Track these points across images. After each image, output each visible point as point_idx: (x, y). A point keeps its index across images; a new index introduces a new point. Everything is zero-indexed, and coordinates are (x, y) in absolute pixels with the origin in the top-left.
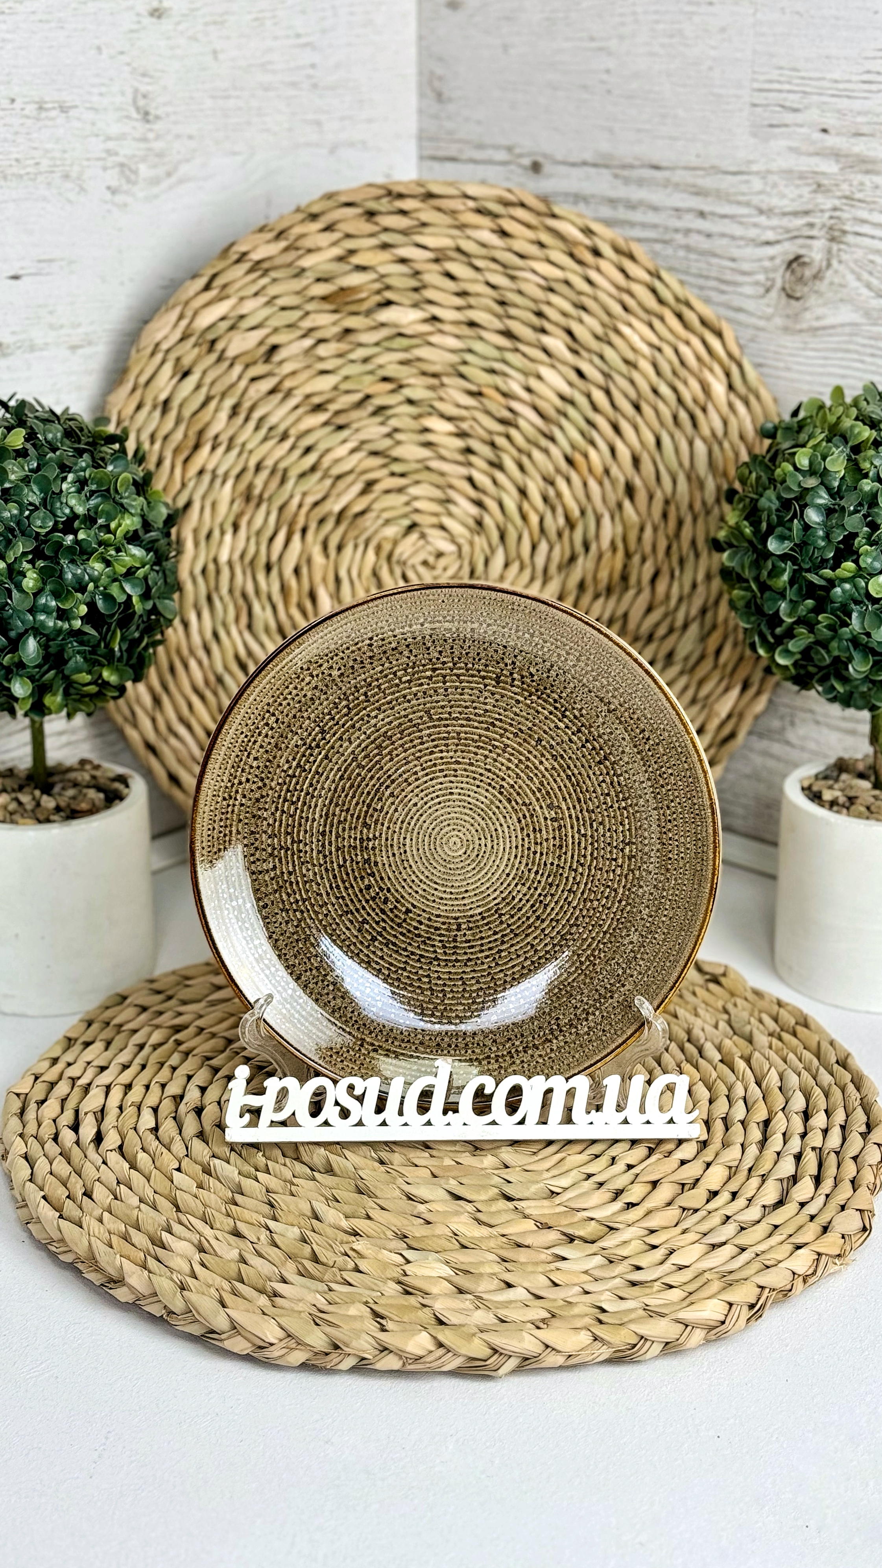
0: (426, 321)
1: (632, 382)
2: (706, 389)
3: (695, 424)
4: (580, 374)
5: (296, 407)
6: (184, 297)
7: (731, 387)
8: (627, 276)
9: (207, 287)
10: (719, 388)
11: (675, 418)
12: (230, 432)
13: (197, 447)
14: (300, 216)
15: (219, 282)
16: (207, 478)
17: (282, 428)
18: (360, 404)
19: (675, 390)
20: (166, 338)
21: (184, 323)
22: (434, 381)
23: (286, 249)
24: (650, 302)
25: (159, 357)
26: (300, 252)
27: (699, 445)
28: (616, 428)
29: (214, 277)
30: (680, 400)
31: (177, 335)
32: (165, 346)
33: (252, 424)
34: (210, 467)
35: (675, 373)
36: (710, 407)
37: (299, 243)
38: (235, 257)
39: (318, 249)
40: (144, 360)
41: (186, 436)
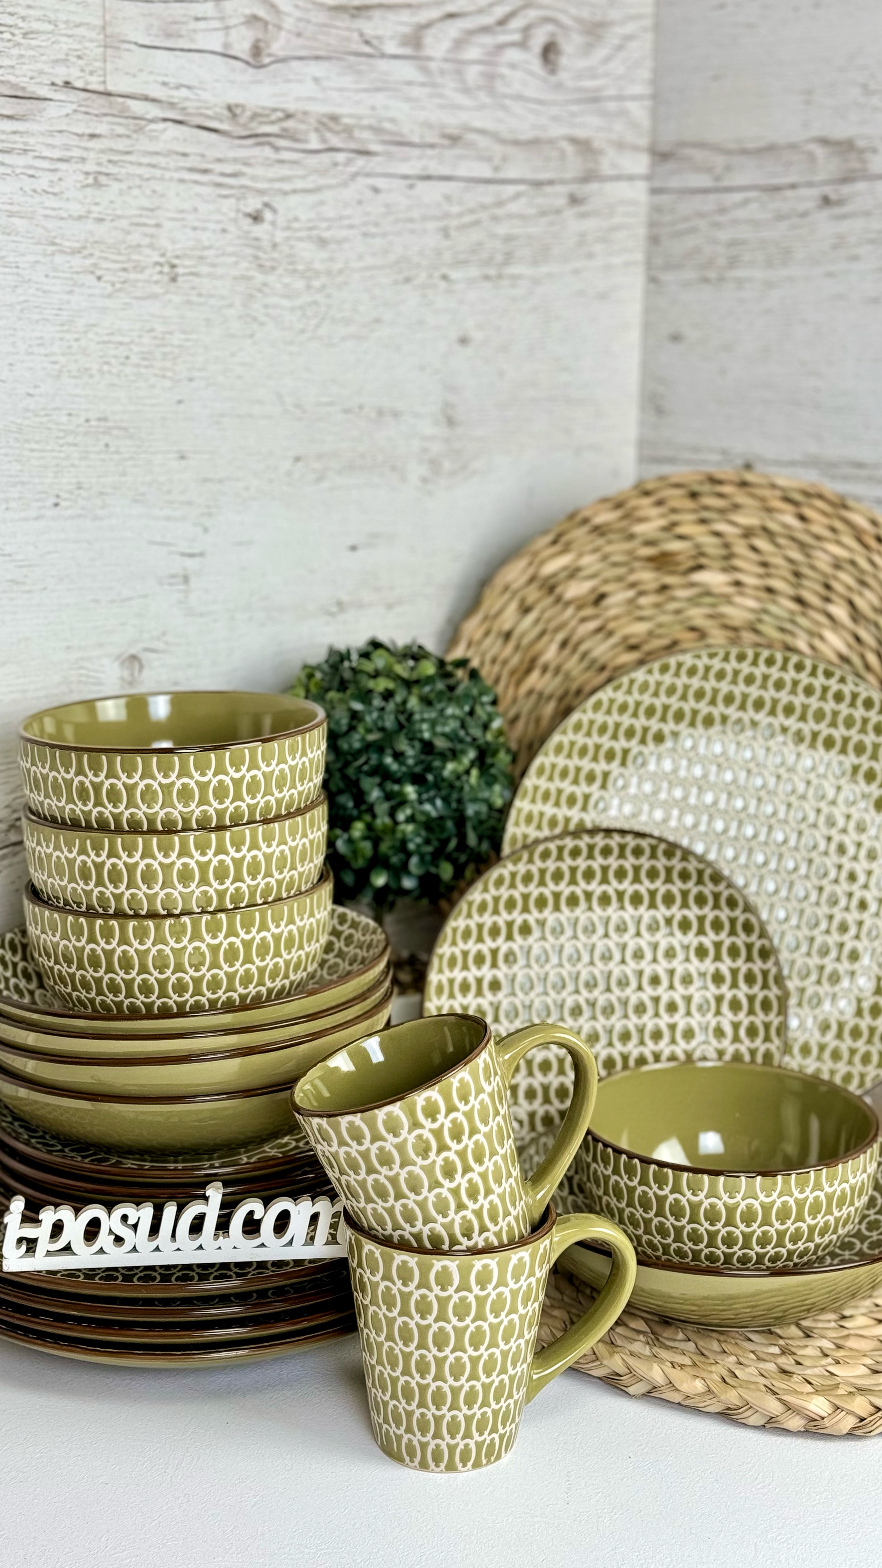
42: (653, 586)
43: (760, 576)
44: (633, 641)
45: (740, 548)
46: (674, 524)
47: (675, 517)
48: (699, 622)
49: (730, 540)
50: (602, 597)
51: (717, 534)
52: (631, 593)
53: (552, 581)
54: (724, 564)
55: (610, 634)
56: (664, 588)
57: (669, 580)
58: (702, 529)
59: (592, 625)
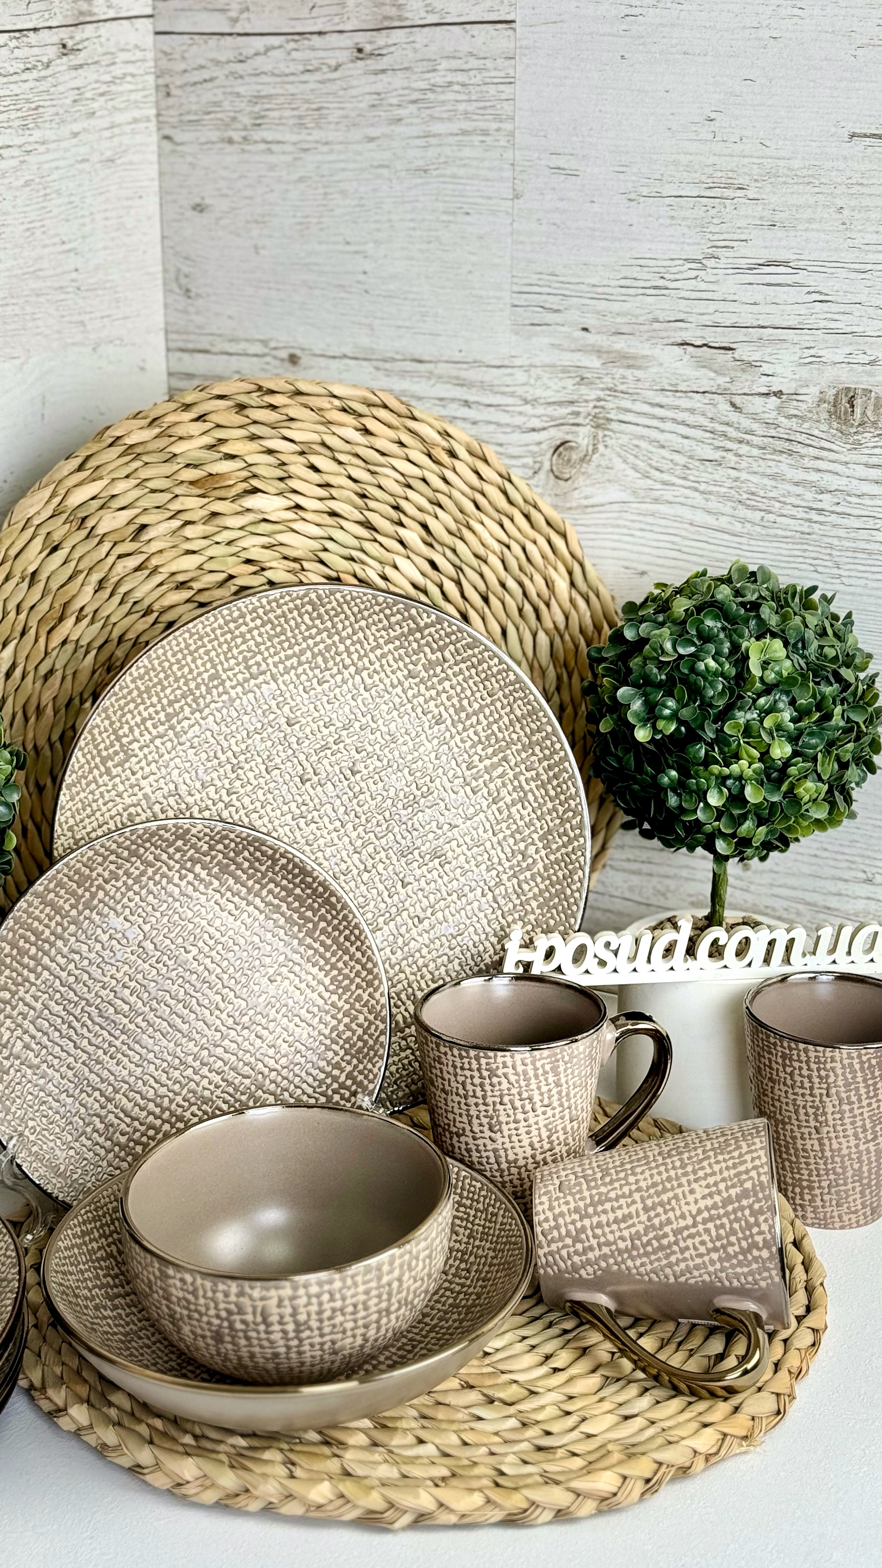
0: (289, 509)
1: (482, 575)
2: (550, 584)
3: (538, 618)
4: (433, 565)
5: (161, 584)
6: (58, 476)
7: (572, 584)
8: (480, 477)
9: (80, 468)
10: (562, 585)
11: (520, 610)
12: (95, 605)
13: (61, 619)
14: (173, 406)
15: (92, 463)
16: (70, 648)
17: (146, 603)
18: (221, 584)
19: (521, 584)
20: (38, 513)
21: (56, 501)
22: (297, 566)
23: (158, 437)
24: (502, 502)
25: (30, 531)
26: (172, 439)
27: (542, 638)
29: (87, 458)
30: (525, 594)
31: (49, 512)
32: (36, 522)
33: (117, 599)
34: (73, 639)
35: (521, 569)
36: (553, 602)
37: (171, 431)
38: (110, 440)
39: (191, 437)
40: (16, 534)
41: (51, 607)
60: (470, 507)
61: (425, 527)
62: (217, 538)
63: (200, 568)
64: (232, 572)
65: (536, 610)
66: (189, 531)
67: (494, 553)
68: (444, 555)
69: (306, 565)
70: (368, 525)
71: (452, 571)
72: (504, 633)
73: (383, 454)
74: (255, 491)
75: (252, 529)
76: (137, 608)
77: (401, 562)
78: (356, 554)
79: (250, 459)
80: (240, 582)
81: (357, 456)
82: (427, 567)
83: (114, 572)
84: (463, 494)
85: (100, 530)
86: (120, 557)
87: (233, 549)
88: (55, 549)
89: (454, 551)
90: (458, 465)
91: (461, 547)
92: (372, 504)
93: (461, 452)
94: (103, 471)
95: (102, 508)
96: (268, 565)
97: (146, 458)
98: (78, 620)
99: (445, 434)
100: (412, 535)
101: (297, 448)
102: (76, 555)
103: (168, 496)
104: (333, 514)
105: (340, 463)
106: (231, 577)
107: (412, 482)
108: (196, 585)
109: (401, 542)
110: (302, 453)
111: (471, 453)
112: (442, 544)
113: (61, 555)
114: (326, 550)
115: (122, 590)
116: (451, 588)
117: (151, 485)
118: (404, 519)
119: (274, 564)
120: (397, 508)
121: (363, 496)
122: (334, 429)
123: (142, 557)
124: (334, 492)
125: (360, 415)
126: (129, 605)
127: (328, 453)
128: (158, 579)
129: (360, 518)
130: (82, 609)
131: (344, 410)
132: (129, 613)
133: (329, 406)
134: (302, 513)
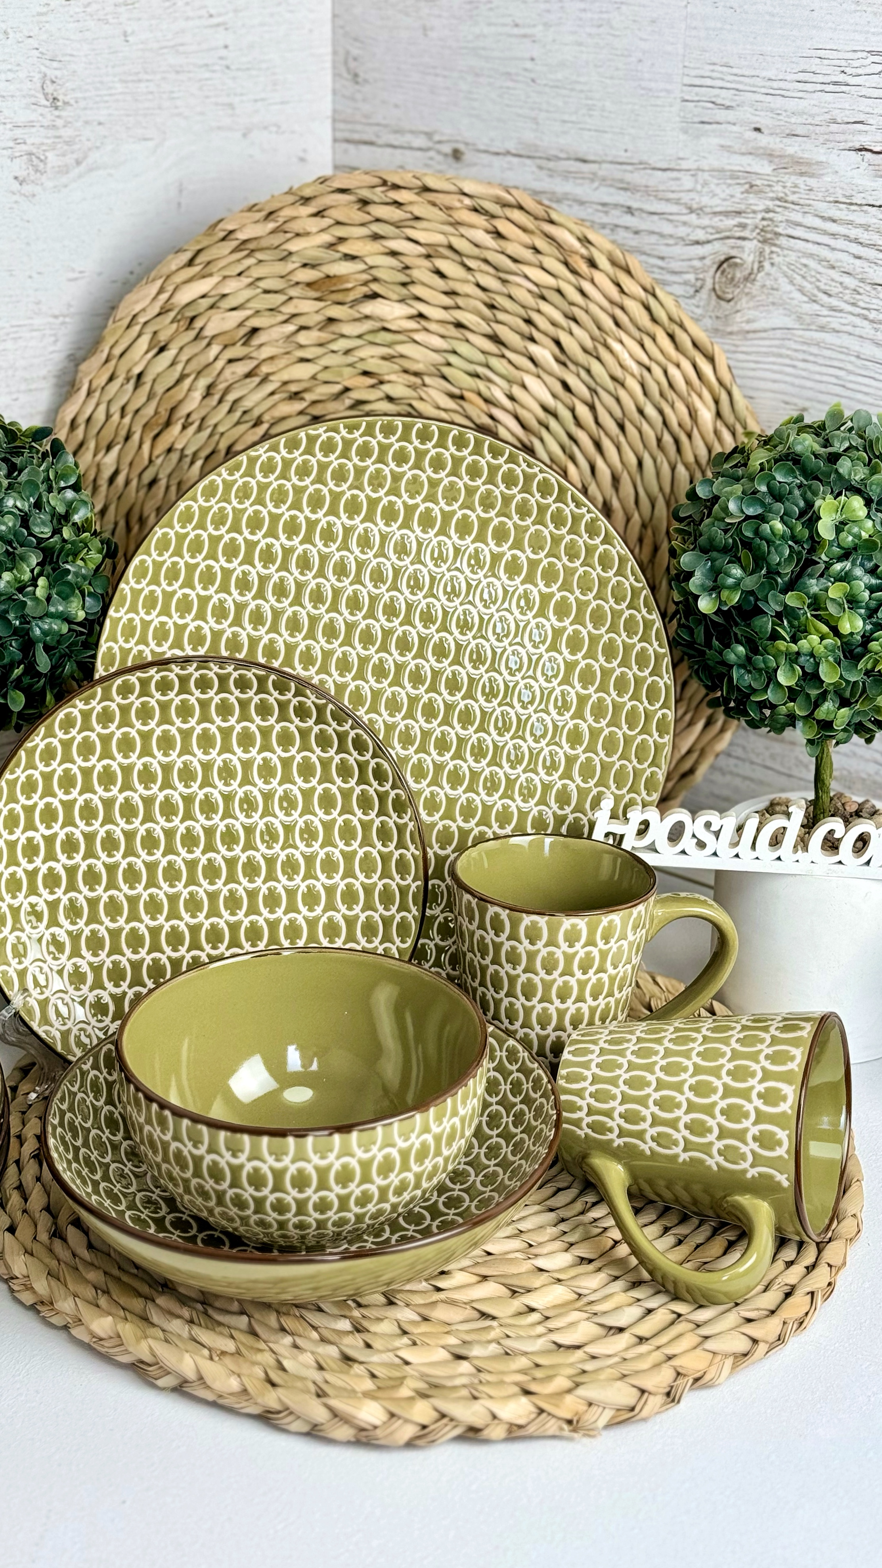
0: (411, 317)
2: (693, 414)
3: (679, 450)
4: (566, 386)
5: (272, 393)
6: (165, 271)
7: (719, 414)
8: (621, 290)
9: (190, 263)
10: (707, 416)
11: (659, 440)
12: (203, 413)
13: (168, 424)
14: (291, 199)
15: (203, 259)
16: (175, 456)
17: (256, 413)
18: (337, 396)
19: (661, 412)
20: (145, 309)
21: (164, 297)
22: (418, 381)
23: (273, 232)
24: (644, 320)
25: (136, 329)
26: (289, 235)
28: (598, 445)
29: (199, 252)
30: (665, 423)
31: (156, 309)
32: (143, 318)
33: (225, 407)
34: (179, 446)
35: (662, 394)
36: (696, 433)
37: (288, 226)
38: (222, 234)
39: (308, 234)
40: (120, 332)
41: (156, 413)
42: (319, 318)
43: (446, 308)
44: (294, 388)
45: (422, 272)
46: (342, 240)
47: (340, 232)
48: (372, 365)
49: (408, 261)
50: (255, 331)
51: (394, 254)
52: (291, 328)
53: (190, 314)
54: (404, 291)
55: (265, 379)
56: (331, 320)
57: (335, 312)
58: (376, 246)
59: (242, 368)
60: (608, 323)
61: (558, 343)
62: (334, 347)
63: (314, 377)
64: (348, 384)
65: (677, 441)
66: (303, 338)
67: (633, 375)
68: (578, 375)
69: (428, 380)
70: (495, 339)
71: (585, 393)
72: (640, 464)
73: (515, 261)
74: (375, 296)
75: (369, 337)
76: (246, 418)
77: (529, 381)
78: (481, 370)
79: (370, 261)
80: (355, 395)
81: (486, 261)
82: (558, 388)
83: (222, 378)
84: (602, 308)
85: (209, 332)
86: (230, 361)
87: (350, 359)
88: (162, 349)
89: (588, 371)
90: (598, 277)
91: (596, 367)
92: (501, 316)
93: (602, 261)
94: (213, 268)
95: (212, 307)
96: (387, 378)
97: (260, 256)
98: (184, 427)
99: (585, 241)
100: (544, 353)
101: (422, 250)
102: (184, 358)
103: (282, 298)
104: (459, 325)
105: (469, 269)
106: (347, 390)
107: (547, 293)
108: (309, 397)
109: (532, 359)
110: (428, 256)
111: (614, 263)
112: (576, 364)
113: (169, 355)
114: (449, 364)
115: (231, 397)
116: (583, 411)
117: (263, 285)
118: (536, 335)
119: (393, 377)
120: (529, 321)
121: (492, 307)
122: (463, 230)
123: (254, 363)
124: (460, 301)
125: (493, 217)
126: (238, 414)
127: (457, 258)
128: (269, 388)
129: (488, 330)
130: (188, 415)
131: (475, 210)
132: (238, 423)
133: (458, 205)
134: (424, 323)
